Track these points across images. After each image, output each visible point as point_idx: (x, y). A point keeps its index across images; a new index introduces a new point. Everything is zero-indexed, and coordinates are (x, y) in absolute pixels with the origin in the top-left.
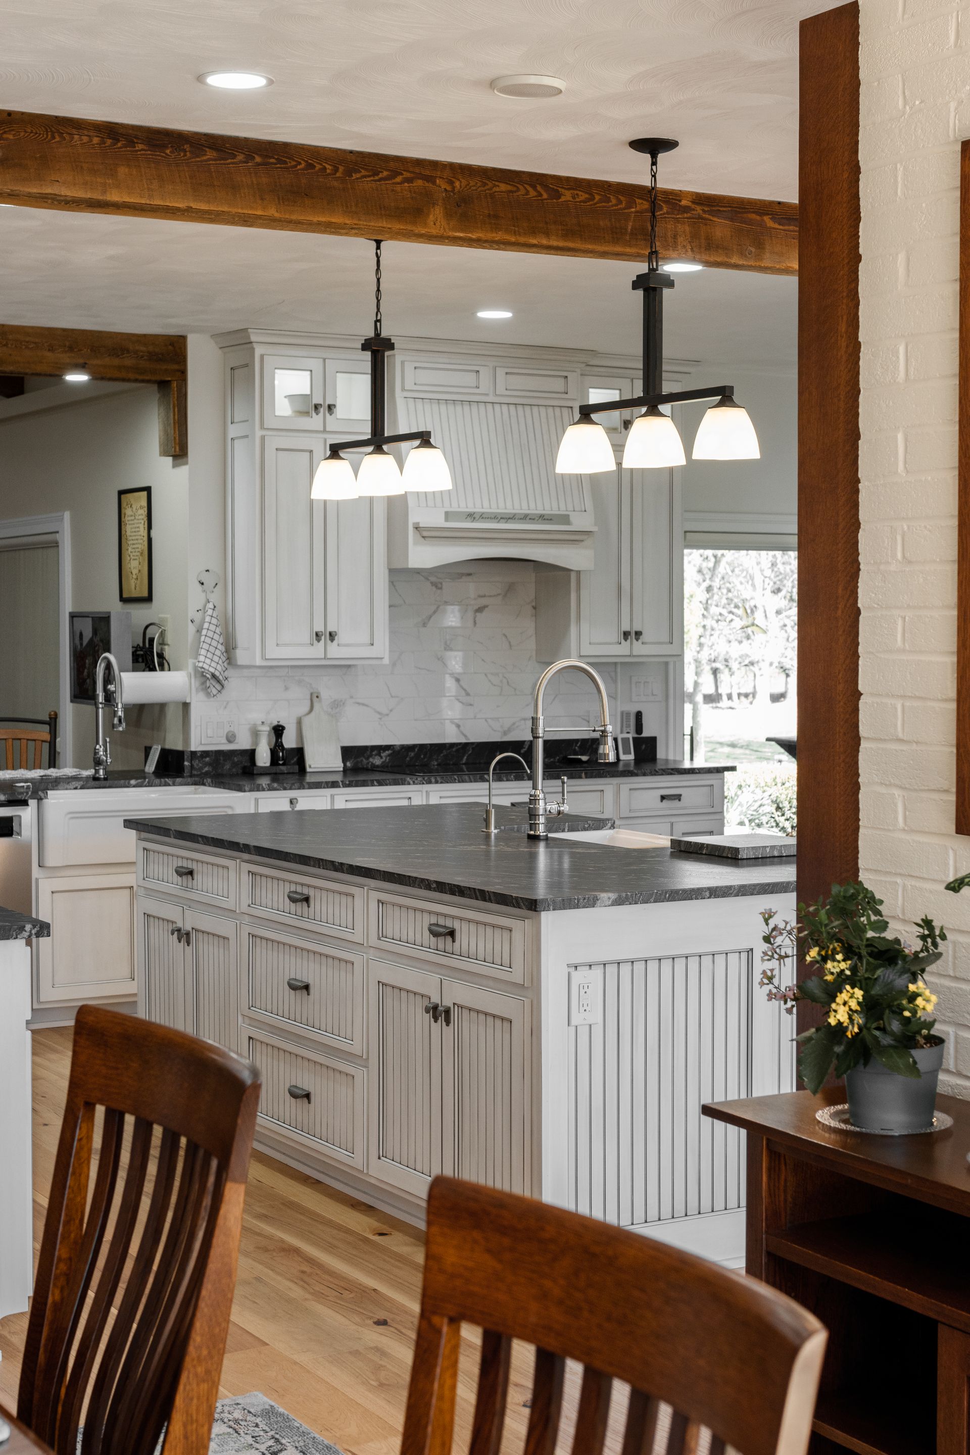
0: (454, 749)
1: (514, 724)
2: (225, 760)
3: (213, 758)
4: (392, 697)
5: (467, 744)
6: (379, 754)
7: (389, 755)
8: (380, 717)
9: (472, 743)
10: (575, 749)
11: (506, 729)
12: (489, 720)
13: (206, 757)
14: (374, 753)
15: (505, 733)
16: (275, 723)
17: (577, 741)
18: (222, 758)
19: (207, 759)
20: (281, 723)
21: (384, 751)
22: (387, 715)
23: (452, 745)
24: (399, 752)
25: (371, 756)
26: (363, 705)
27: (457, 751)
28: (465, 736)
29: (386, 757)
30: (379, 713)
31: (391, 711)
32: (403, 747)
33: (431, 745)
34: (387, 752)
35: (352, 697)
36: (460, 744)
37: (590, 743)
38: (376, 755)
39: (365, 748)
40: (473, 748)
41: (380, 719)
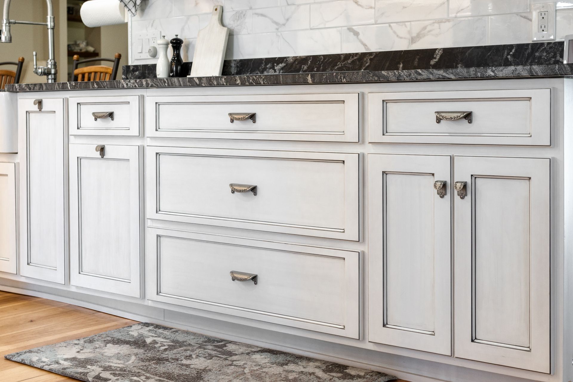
0: (349, 61)
1: (425, 28)
2: (149, 74)
3: (141, 72)
4: (289, 5)
5: (364, 55)
6: (273, 68)
7: (282, 68)
8: (277, 27)
9: (371, 54)
10: (507, 59)
11: (414, 35)
12: (392, 25)
13: (136, 72)
14: (268, 66)
15: (413, 40)
16: (175, 37)
17: (511, 47)
18: (147, 72)
19: (137, 73)
20: (179, 37)
21: (278, 64)
22: (284, 25)
23: (348, 56)
24: (292, 64)
25: (265, 69)
26: (262, 15)
27: (353, 62)
28: (365, 45)
29: (280, 70)
30: (277, 23)
31: (288, 20)
32: (296, 59)
33: (325, 56)
34: (281, 65)
35: (251, 8)
36: (357, 54)
37: (529, 50)
38: (270, 68)
39: (261, 60)
40: (371, 59)
41: (277, 29)
